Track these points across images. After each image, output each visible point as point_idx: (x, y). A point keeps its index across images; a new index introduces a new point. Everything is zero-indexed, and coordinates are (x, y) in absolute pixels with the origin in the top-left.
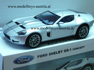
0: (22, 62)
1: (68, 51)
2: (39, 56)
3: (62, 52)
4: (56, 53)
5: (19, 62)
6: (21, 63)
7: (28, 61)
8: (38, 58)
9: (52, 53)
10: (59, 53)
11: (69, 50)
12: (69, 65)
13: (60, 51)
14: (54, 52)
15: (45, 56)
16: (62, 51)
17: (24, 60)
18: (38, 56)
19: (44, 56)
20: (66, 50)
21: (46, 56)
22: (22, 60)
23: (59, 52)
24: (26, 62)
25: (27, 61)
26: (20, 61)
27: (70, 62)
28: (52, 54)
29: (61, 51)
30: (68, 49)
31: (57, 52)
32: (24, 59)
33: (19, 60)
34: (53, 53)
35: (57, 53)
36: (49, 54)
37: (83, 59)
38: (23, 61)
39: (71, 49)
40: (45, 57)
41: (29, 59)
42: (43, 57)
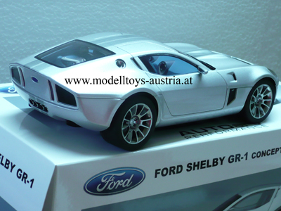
0: (109, 187)
1: (239, 160)
2: (160, 172)
3: (222, 164)
4: (206, 165)
5: (100, 188)
6: (106, 192)
7: (126, 187)
8: (156, 177)
9: (196, 164)
10: (214, 165)
11: (242, 158)
12: (237, 206)
13: (217, 159)
14: (202, 162)
15: (175, 171)
16: (222, 160)
17: (115, 184)
18: (156, 171)
19: (174, 173)
20: (235, 158)
21: (178, 172)
22: (110, 182)
23: (214, 162)
24: (121, 189)
25: (124, 186)
26: (103, 184)
27: (240, 197)
28: (196, 168)
29: (220, 158)
30: (240, 155)
31: (208, 161)
32: (117, 178)
33: (103, 181)
34: (199, 163)
35: (208, 166)
36: (188, 166)
37: (276, 188)
39: (246, 155)
40: (176, 175)
42: (170, 174)
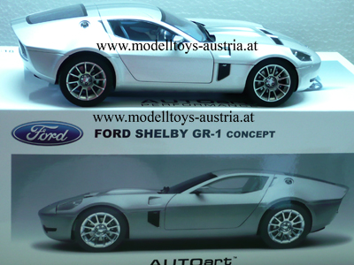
0: (40, 138)
1: (209, 136)
2: (102, 132)
3: (183, 136)
4: (162, 135)
5: (30, 136)
7: (60, 141)
8: (96, 136)
9: (149, 131)
10: (172, 136)
11: (213, 135)
12: (211, 186)
13: (177, 131)
14: (156, 131)
15: (121, 134)
16: (184, 133)
17: (47, 136)
18: (96, 131)
19: (119, 136)
20: (202, 133)
21: (124, 136)
22: (41, 133)
23: (172, 133)
25: (58, 140)
27: (215, 176)
28: (148, 136)
29: (181, 131)
30: (209, 131)
31: (164, 131)
33: (33, 131)
34: (151, 131)
35: (164, 136)
36: (137, 131)
37: (271, 176)
38: (43, 137)
39: (219, 132)
40: (122, 139)
41: (63, 136)
42: (114, 136)
